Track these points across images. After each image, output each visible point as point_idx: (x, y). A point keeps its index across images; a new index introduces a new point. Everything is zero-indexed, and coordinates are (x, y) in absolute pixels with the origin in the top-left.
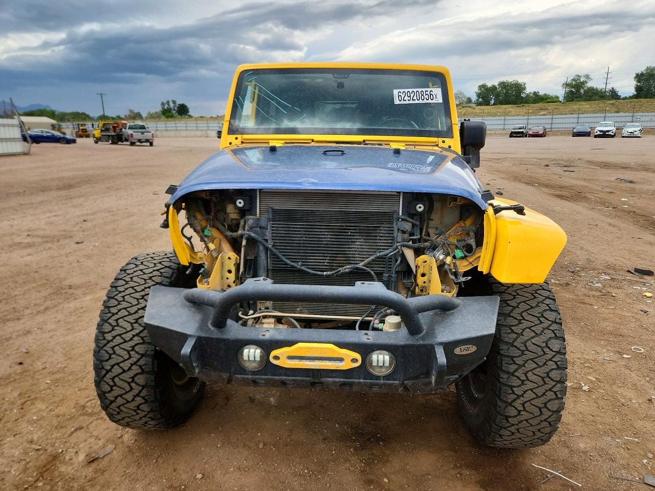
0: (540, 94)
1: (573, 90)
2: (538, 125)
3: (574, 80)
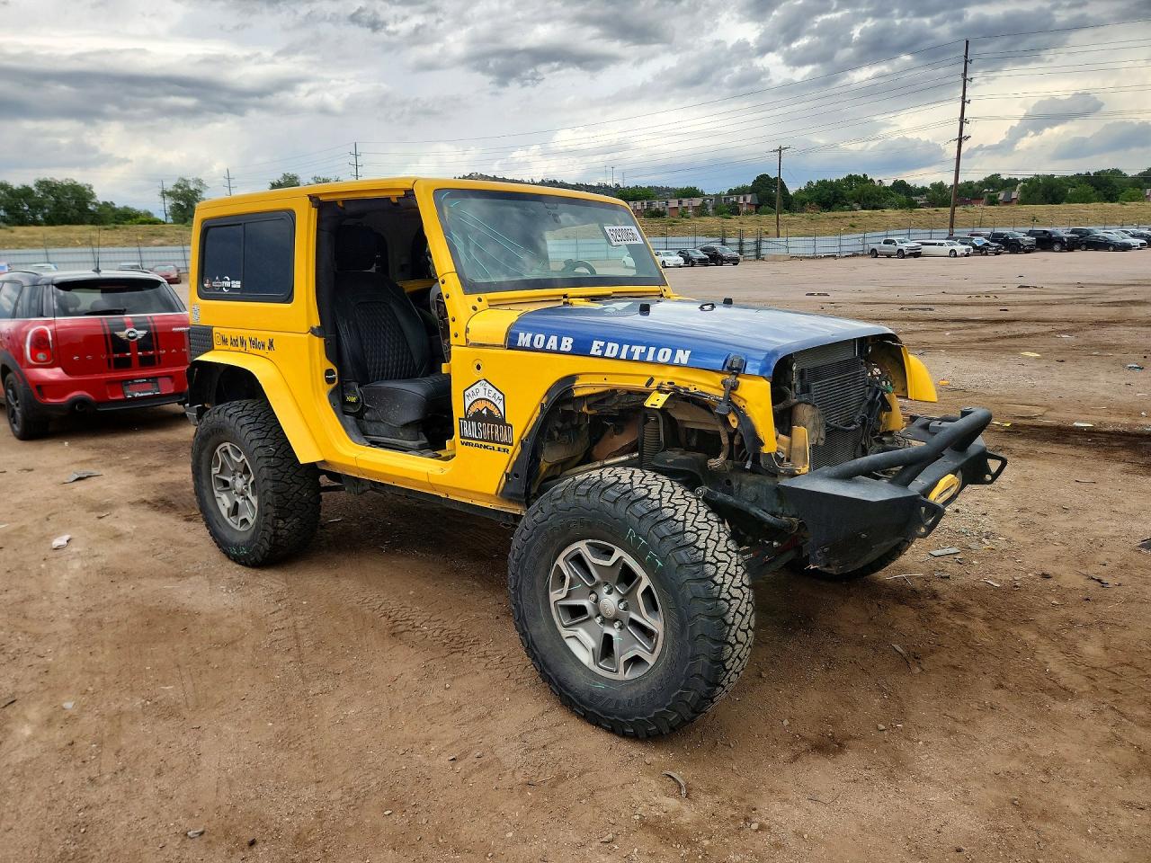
0: (117, 206)
1: (181, 203)
2: (163, 262)
3: (178, 186)
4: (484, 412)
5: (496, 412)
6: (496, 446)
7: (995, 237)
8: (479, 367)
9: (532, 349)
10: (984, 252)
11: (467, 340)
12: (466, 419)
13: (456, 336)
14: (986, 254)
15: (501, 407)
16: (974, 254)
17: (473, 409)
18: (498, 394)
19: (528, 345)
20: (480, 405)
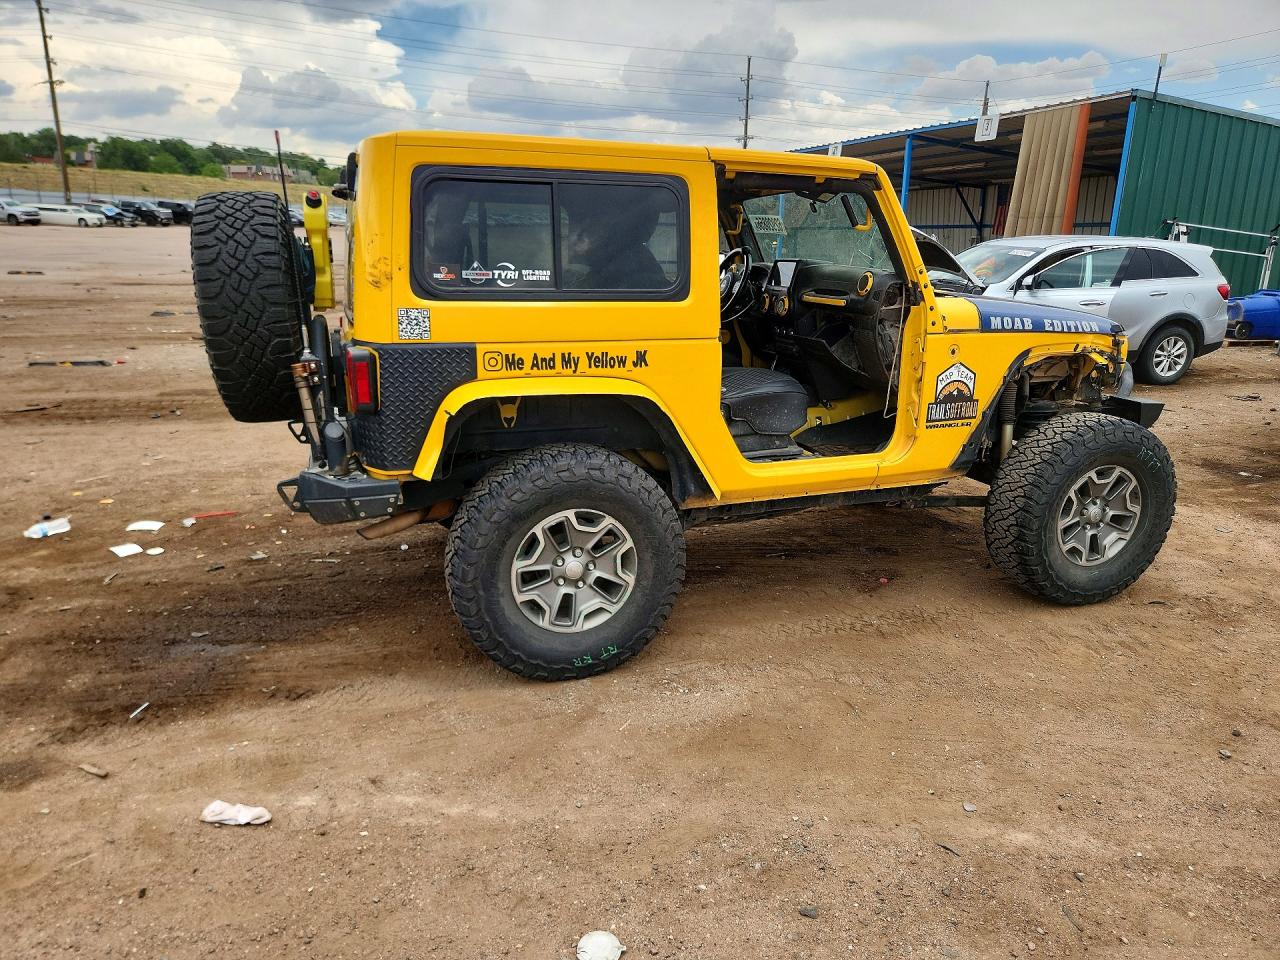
4: (955, 393)
5: (966, 391)
6: (960, 422)
7: (126, 206)
8: (953, 352)
9: (1003, 330)
10: (119, 223)
11: (946, 328)
12: (936, 403)
13: (933, 324)
14: (122, 226)
15: (971, 386)
16: (108, 224)
17: (945, 392)
18: (970, 374)
19: (1000, 327)
20: (952, 388)
